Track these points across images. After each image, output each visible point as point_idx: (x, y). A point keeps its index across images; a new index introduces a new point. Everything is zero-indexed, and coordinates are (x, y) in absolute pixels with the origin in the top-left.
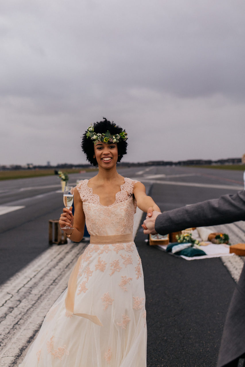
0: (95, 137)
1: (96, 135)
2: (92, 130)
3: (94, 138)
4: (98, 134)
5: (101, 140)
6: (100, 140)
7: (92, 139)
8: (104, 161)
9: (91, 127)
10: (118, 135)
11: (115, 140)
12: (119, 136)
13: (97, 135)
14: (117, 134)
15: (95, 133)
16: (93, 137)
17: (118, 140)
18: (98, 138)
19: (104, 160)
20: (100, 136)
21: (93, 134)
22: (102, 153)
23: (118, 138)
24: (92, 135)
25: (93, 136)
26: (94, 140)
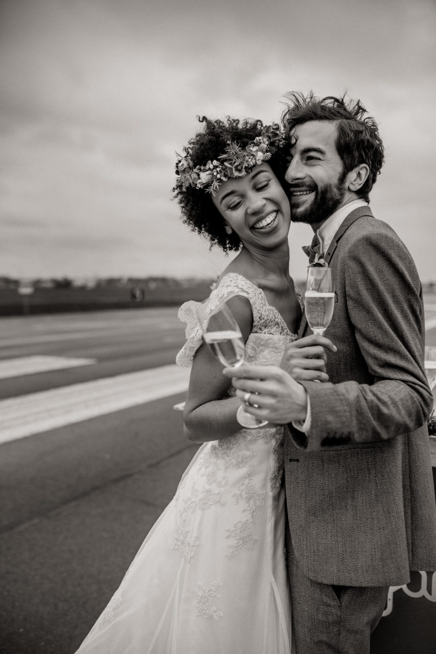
0: (205, 177)
1: (205, 171)
2: (189, 164)
3: (204, 182)
4: (210, 165)
5: (225, 176)
6: (223, 178)
7: (199, 186)
8: (263, 230)
9: (180, 161)
10: (260, 138)
11: (260, 156)
12: (265, 140)
13: (207, 171)
14: (257, 138)
15: (198, 167)
16: (200, 181)
17: (267, 151)
18: (215, 174)
19: (261, 228)
20: (216, 167)
21: (196, 173)
22: (246, 213)
23: (264, 146)
24: (196, 176)
25: (199, 178)
26: (208, 185)
